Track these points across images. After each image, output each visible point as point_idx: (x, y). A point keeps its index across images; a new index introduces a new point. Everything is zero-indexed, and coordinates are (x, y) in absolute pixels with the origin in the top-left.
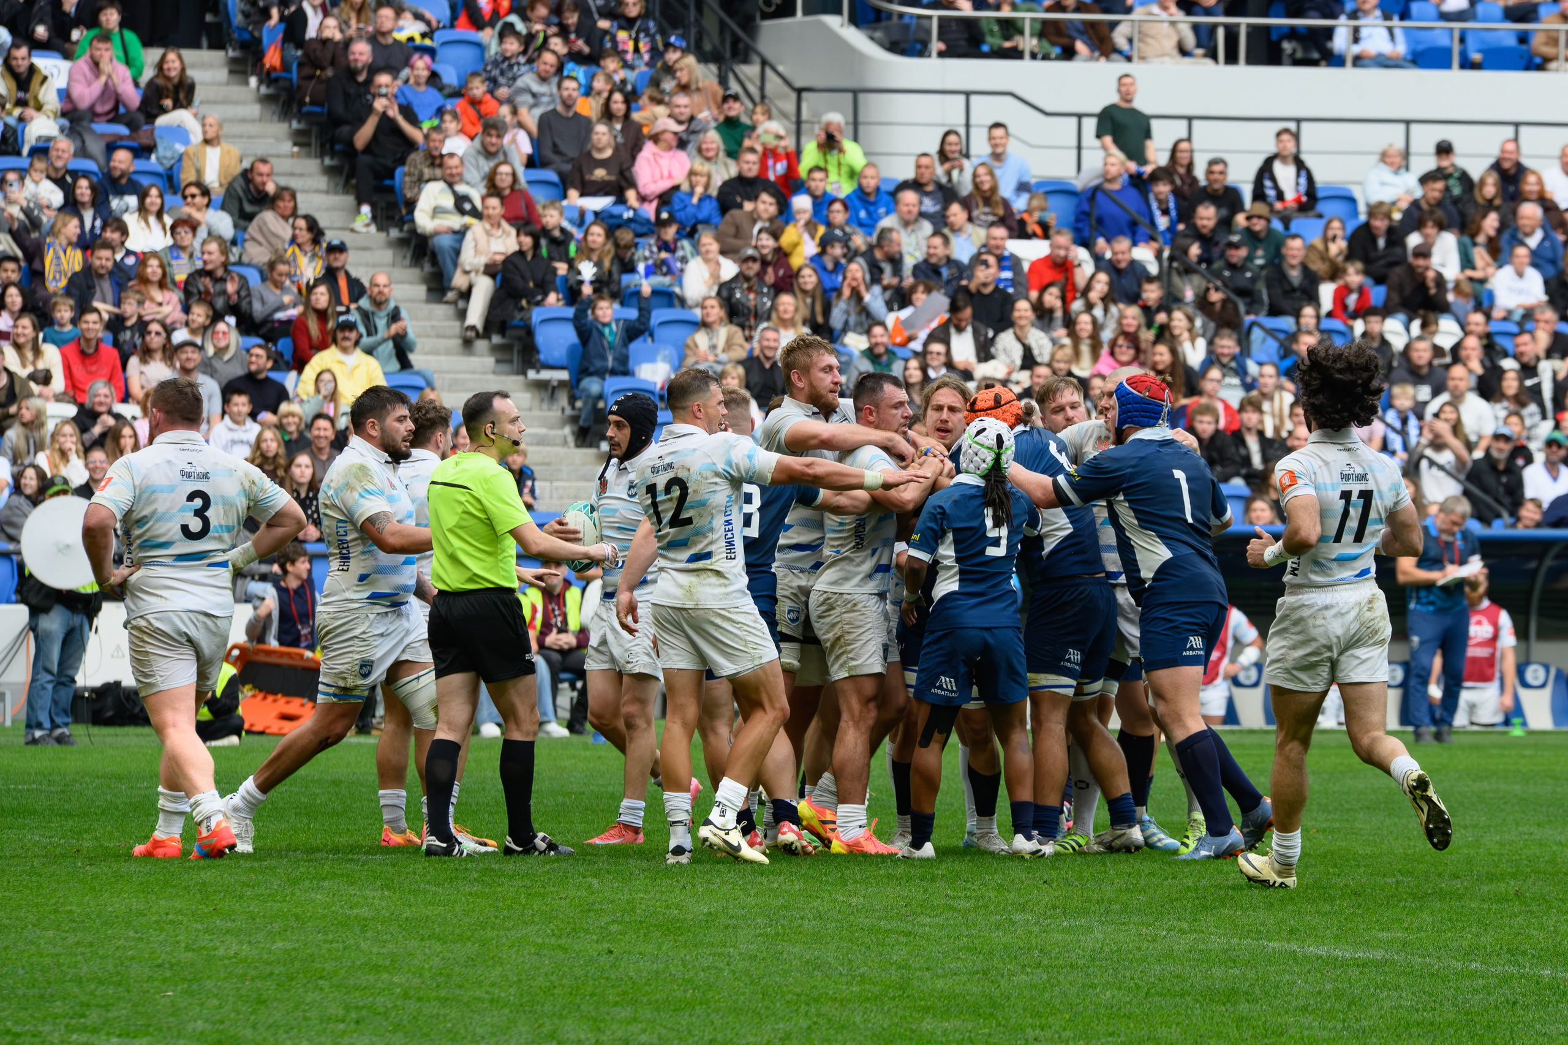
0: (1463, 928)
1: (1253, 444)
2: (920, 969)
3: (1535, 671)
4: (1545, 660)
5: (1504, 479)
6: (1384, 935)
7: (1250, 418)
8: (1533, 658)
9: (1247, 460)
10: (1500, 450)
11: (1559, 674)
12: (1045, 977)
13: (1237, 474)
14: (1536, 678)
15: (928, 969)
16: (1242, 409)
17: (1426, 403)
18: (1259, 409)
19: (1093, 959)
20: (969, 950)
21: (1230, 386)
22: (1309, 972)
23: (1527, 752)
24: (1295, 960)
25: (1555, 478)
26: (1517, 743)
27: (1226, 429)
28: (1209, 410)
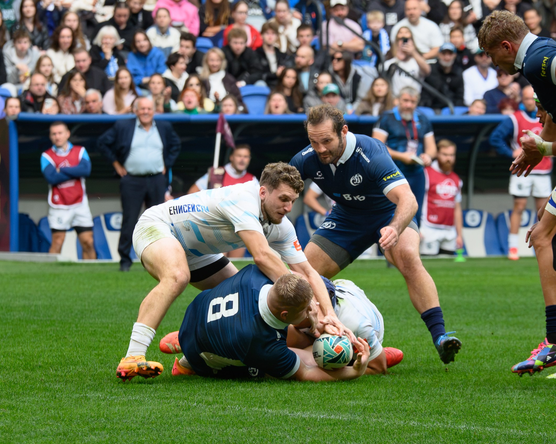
0: (407, 397)
1: (271, 57)
2: (20, 433)
3: (473, 215)
4: (480, 208)
5: (449, 80)
6: (352, 403)
7: (269, 37)
8: (471, 206)
9: (267, 68)
10: (447, 61)
11: (490, 217)
12: (108, 436)
13: (260, 78)
14: (473, 221)
15: (24, 433)
16: (264, 30)
17: (392, 26)
18: (276, 31)
19: (143, 424)
20: (55, 418)
21: (254, 15)
22: (296, 430)
23: (465, 273)
24: (286, 421)
25: (485, 78)
26: (459, 267)
27: (252, 46)
28: (241, 34)
